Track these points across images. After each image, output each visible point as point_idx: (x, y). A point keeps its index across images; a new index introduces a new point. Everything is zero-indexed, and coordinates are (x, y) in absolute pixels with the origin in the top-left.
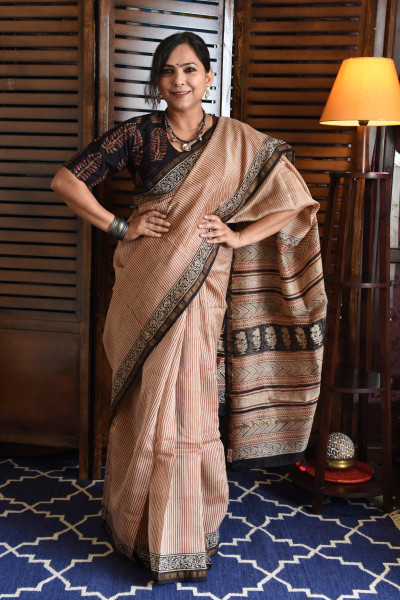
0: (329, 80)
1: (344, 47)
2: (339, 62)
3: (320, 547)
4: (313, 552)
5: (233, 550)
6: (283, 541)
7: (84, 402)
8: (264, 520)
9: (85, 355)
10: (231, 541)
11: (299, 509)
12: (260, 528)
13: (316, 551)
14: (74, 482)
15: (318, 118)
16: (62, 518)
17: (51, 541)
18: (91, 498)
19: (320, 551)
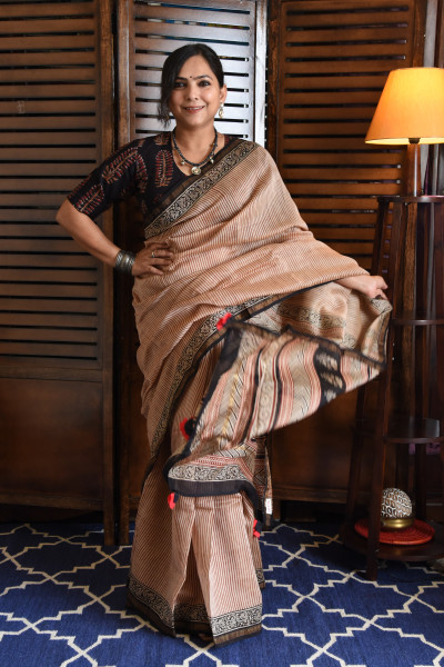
0: (374, 93)
1: (390, 57)
2: (386, 74)
3: (376, 617)
4: (368, 623)
5: (278, 622)
6: (334, 611)
7: (109, 459)
8: (312, 588)
9: (108, 406)
10: (276, 612)
11: (351, 575)
12: (308, 597)
13: (372, 622)
14: (98, 549)
15: (364, 136)
16: (86, 589)
17: (74, 615)
18: (118, 566)
19: (377, 622)
